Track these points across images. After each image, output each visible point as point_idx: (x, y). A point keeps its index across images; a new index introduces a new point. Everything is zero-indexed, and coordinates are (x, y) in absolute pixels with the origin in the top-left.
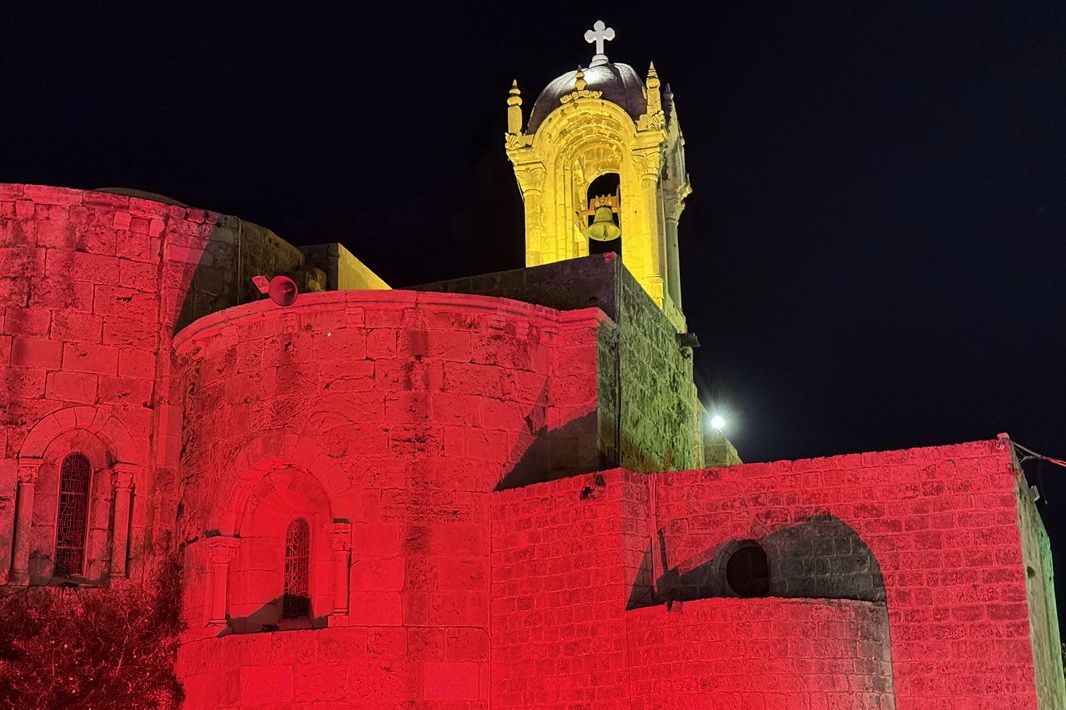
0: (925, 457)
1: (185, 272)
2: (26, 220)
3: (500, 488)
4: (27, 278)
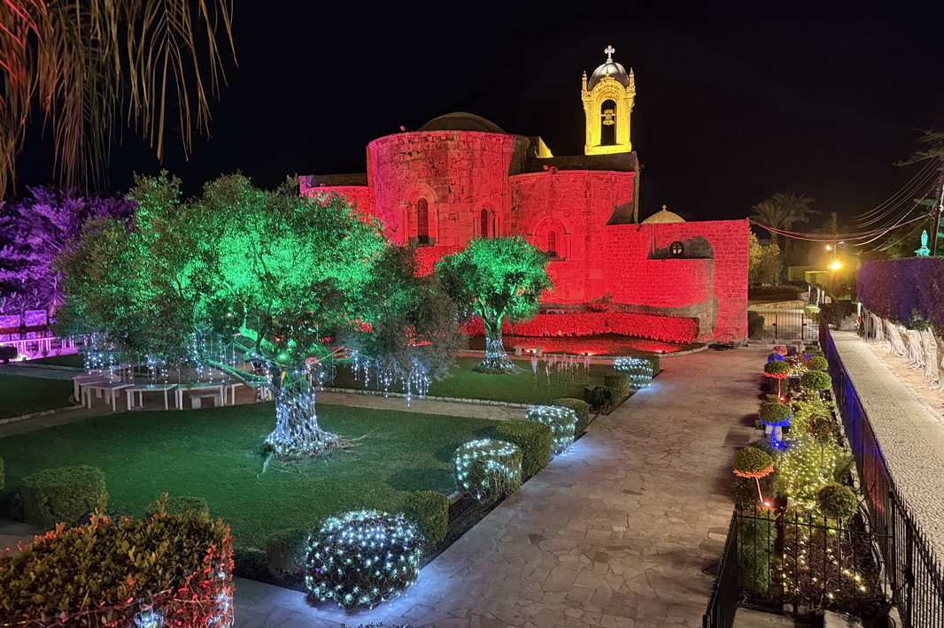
0: (727, 223)
1: (510, 156)
2: (470, 142)
3: (607, 225)
4: (471, 159)
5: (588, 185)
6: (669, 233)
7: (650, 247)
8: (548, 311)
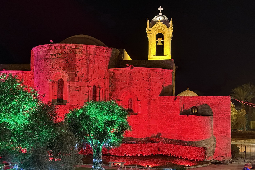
0: (219, 98)
1: (109, 58)
2: (88, 50)
3: (160, 96)
4: (89, 59)
5: (149, 75)
6: (190, 102)
7: (181, 108)
8: (128, 142)
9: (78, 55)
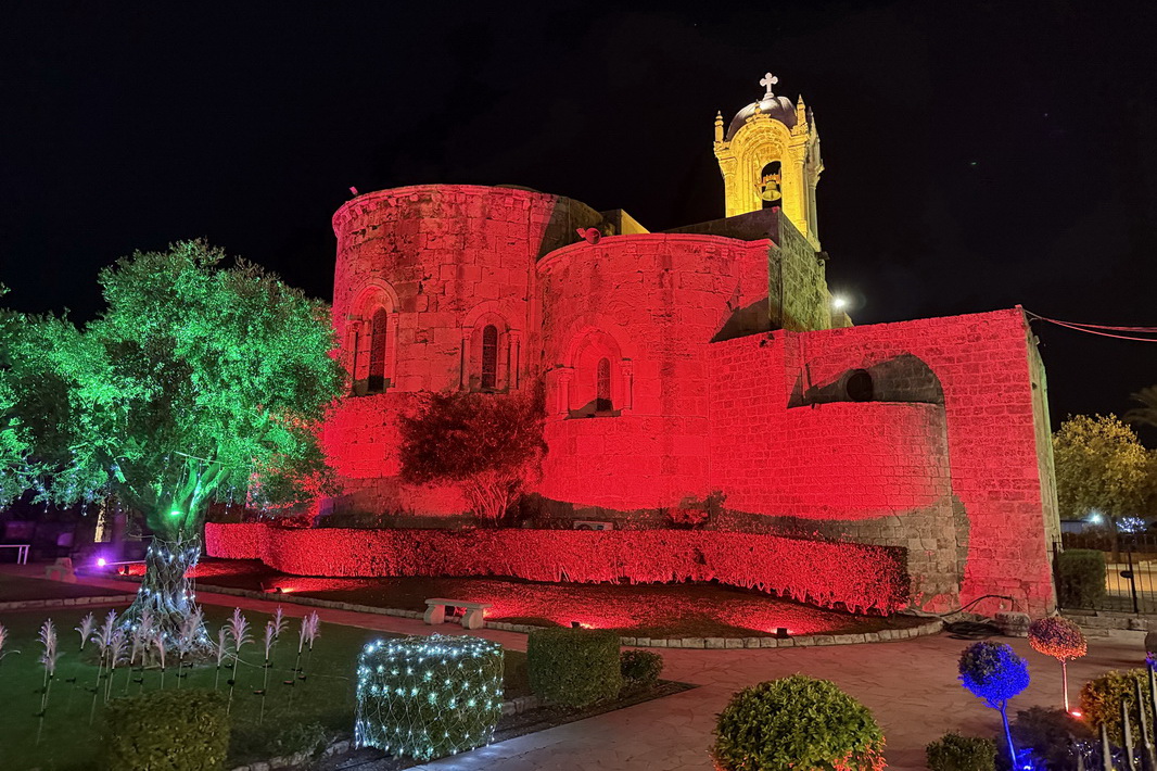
0: (969, 320)
1: (542, 229)
2: (461, 204)
3: (713, 341)
4: (463, 236)
5: (666, 264)
9: (429, 223)
